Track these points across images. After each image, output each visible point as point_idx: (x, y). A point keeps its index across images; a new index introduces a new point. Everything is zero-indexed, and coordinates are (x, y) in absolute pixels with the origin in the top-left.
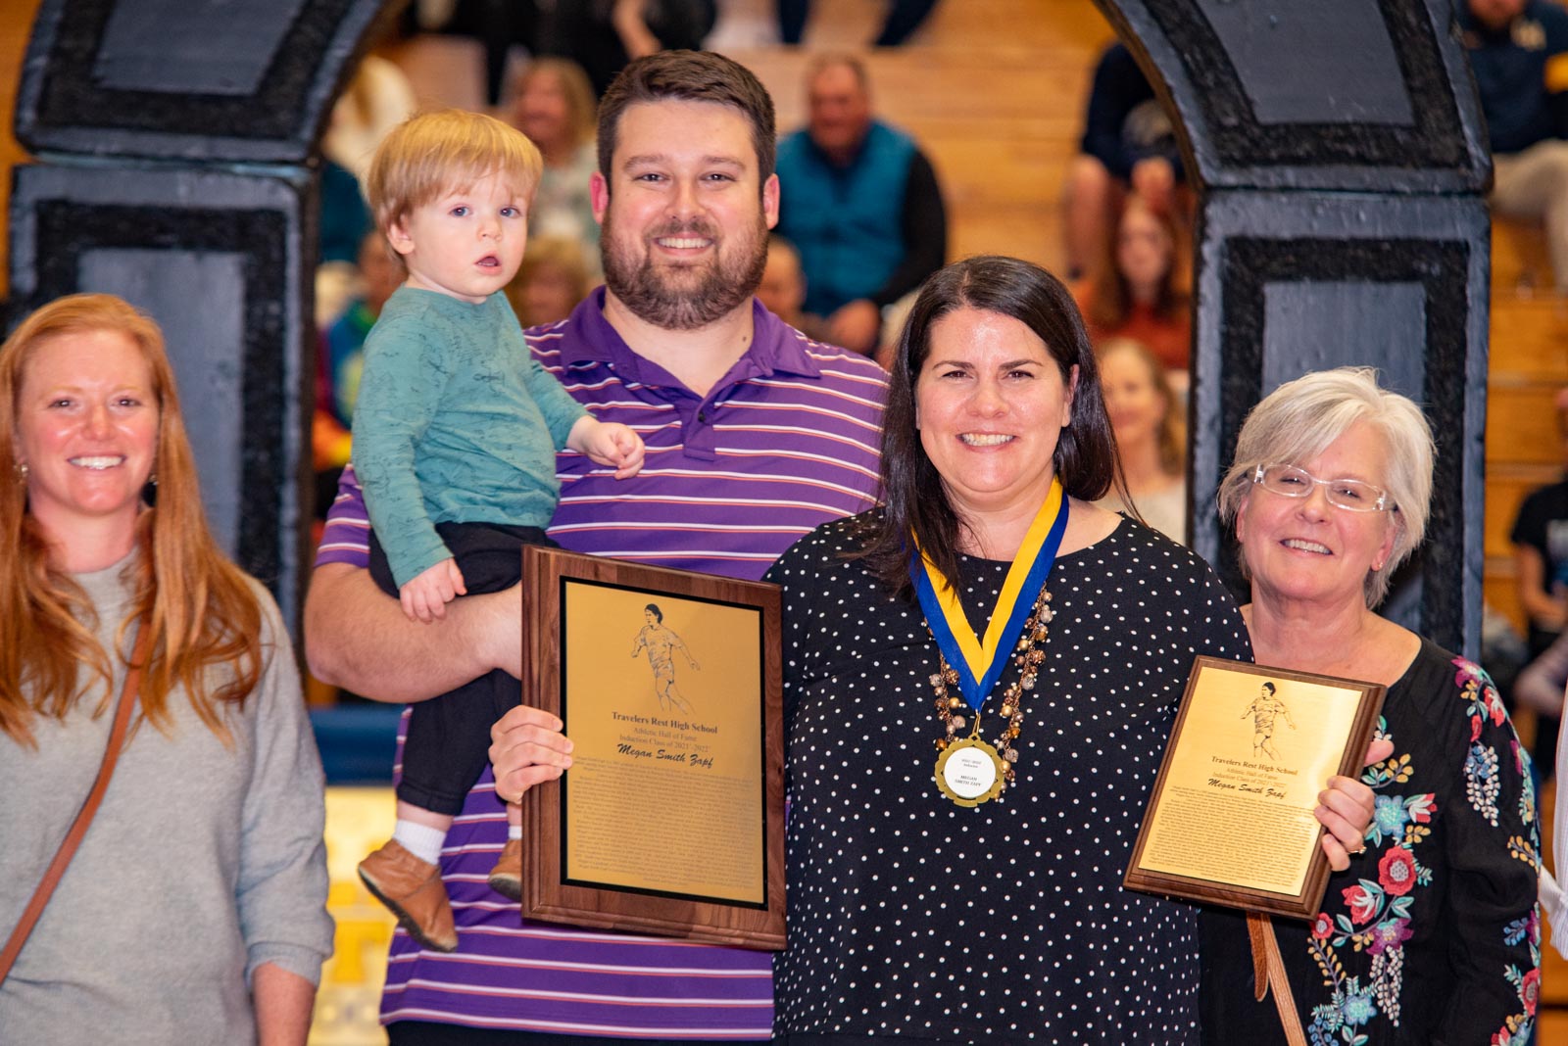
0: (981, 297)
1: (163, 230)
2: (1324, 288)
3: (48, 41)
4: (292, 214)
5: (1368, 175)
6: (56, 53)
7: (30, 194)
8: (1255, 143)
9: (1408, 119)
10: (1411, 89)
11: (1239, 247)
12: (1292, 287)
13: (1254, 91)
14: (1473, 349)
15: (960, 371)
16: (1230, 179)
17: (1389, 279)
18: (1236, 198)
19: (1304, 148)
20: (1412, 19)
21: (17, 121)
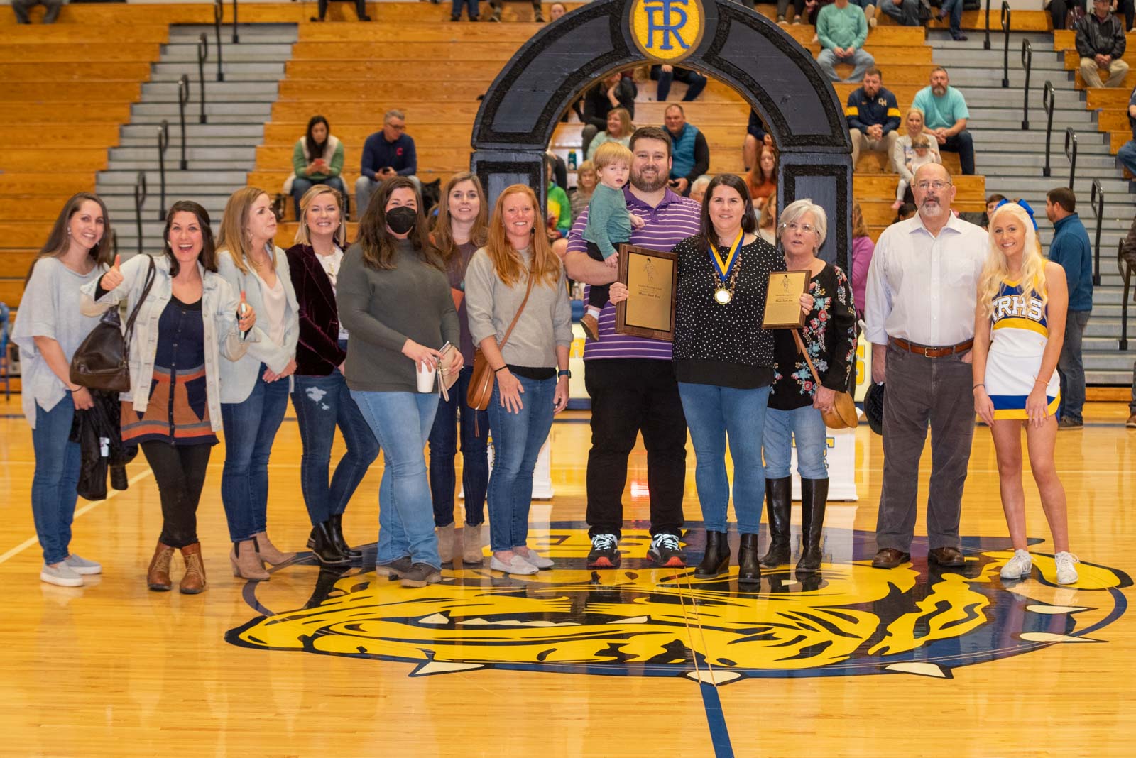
0: (725, 183)
1: (509, 168)
2: (810, 177)
3: (480, 120)
4: (542, 163)
5: (821, 148)
6: (482, 123)
7: (475, 160)
8: (791, 140)
9: (831, 134)
10: (831, 127)
11: (788, 167)
12: (802, 178)
13: (791, 127)
14: (849, 194)
15: (720, 200)
16: (785, 149)
17: (827, 175)
18: (787, 154)
19: (805, 141)
20: (831, 107)
21: (472, 141)
